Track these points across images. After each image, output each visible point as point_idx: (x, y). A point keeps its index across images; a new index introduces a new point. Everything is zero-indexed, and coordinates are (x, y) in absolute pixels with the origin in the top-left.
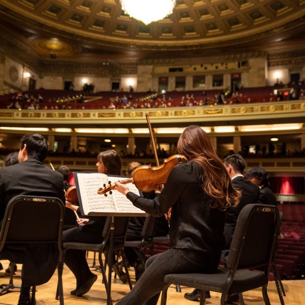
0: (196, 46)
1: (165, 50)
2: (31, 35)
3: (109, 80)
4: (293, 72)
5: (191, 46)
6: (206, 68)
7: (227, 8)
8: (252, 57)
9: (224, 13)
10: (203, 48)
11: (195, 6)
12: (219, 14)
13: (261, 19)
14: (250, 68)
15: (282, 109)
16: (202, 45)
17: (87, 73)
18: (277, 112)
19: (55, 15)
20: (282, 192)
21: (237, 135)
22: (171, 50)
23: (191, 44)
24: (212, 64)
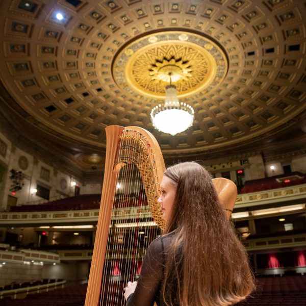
0: (206, 151)
1: (182, 156)
2: (77, 152)
4: (285, 165)
5: (202, 152)
6: (215, 168)
7: (228, 121)
8: (251, 156)
9: (226, 124)
10: (211, 152)
11: (203, 121)
12: (223, 125)
13: (255, 126)
14: (250, 165)
15: (292, 193)
16: (210, 150)
18: (288, 195)
19: (96, 136)
20: (300, 265)
21: (251, 219)
22: (187, 156)
23: (202, 150)
24: (220, 164)
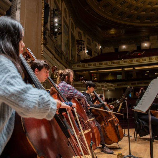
3: (135, 45)
17: (124, 43)
